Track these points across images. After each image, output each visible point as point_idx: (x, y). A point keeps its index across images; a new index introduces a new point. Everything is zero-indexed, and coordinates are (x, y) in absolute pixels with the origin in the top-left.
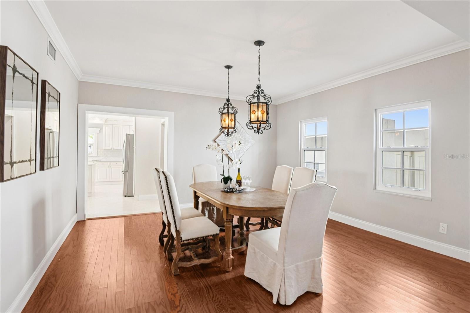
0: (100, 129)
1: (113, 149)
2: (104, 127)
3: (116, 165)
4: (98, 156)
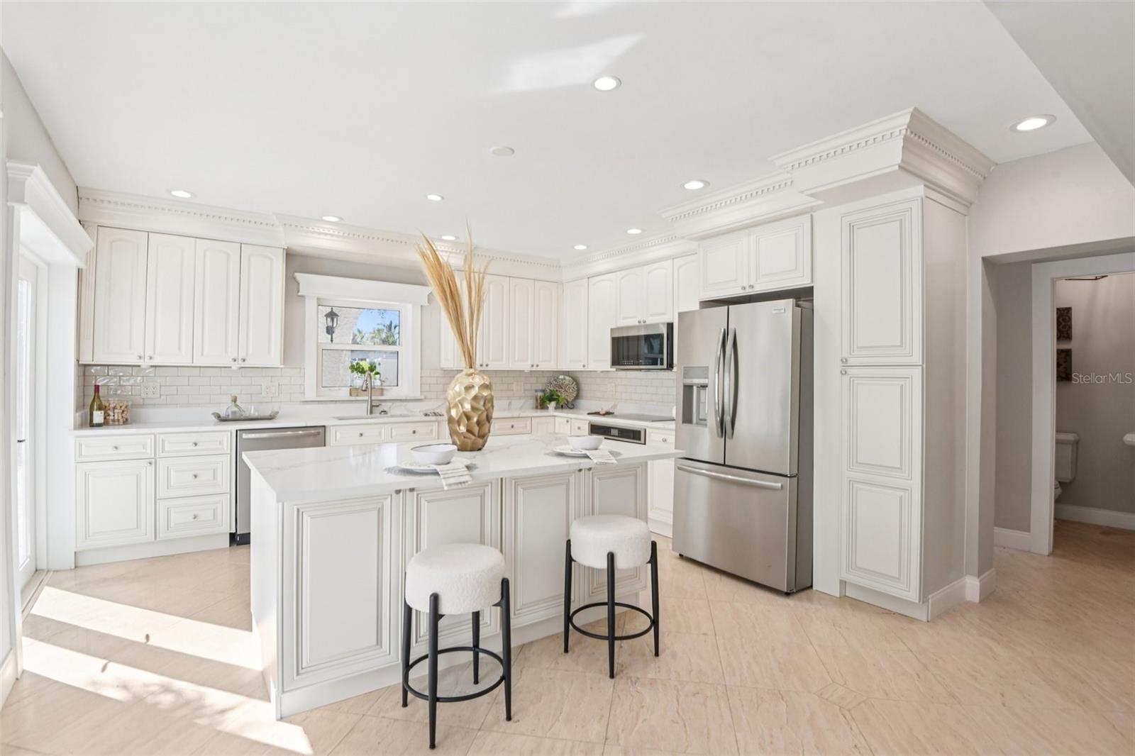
4: (422, 397)
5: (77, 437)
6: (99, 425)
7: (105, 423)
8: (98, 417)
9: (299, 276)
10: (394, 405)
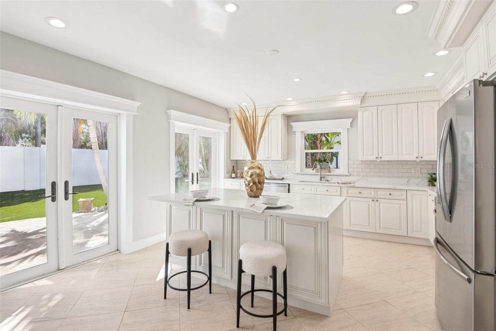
0: (351, 120)
1: (379, 160)
2: (360, 114)
3: (391, 197)
4: (349, 175)
5: (225, 181)
6: (234, 178)
7: (236, 177)
8: (233, 175)
9: (292, 124)
10: (334, 177)
